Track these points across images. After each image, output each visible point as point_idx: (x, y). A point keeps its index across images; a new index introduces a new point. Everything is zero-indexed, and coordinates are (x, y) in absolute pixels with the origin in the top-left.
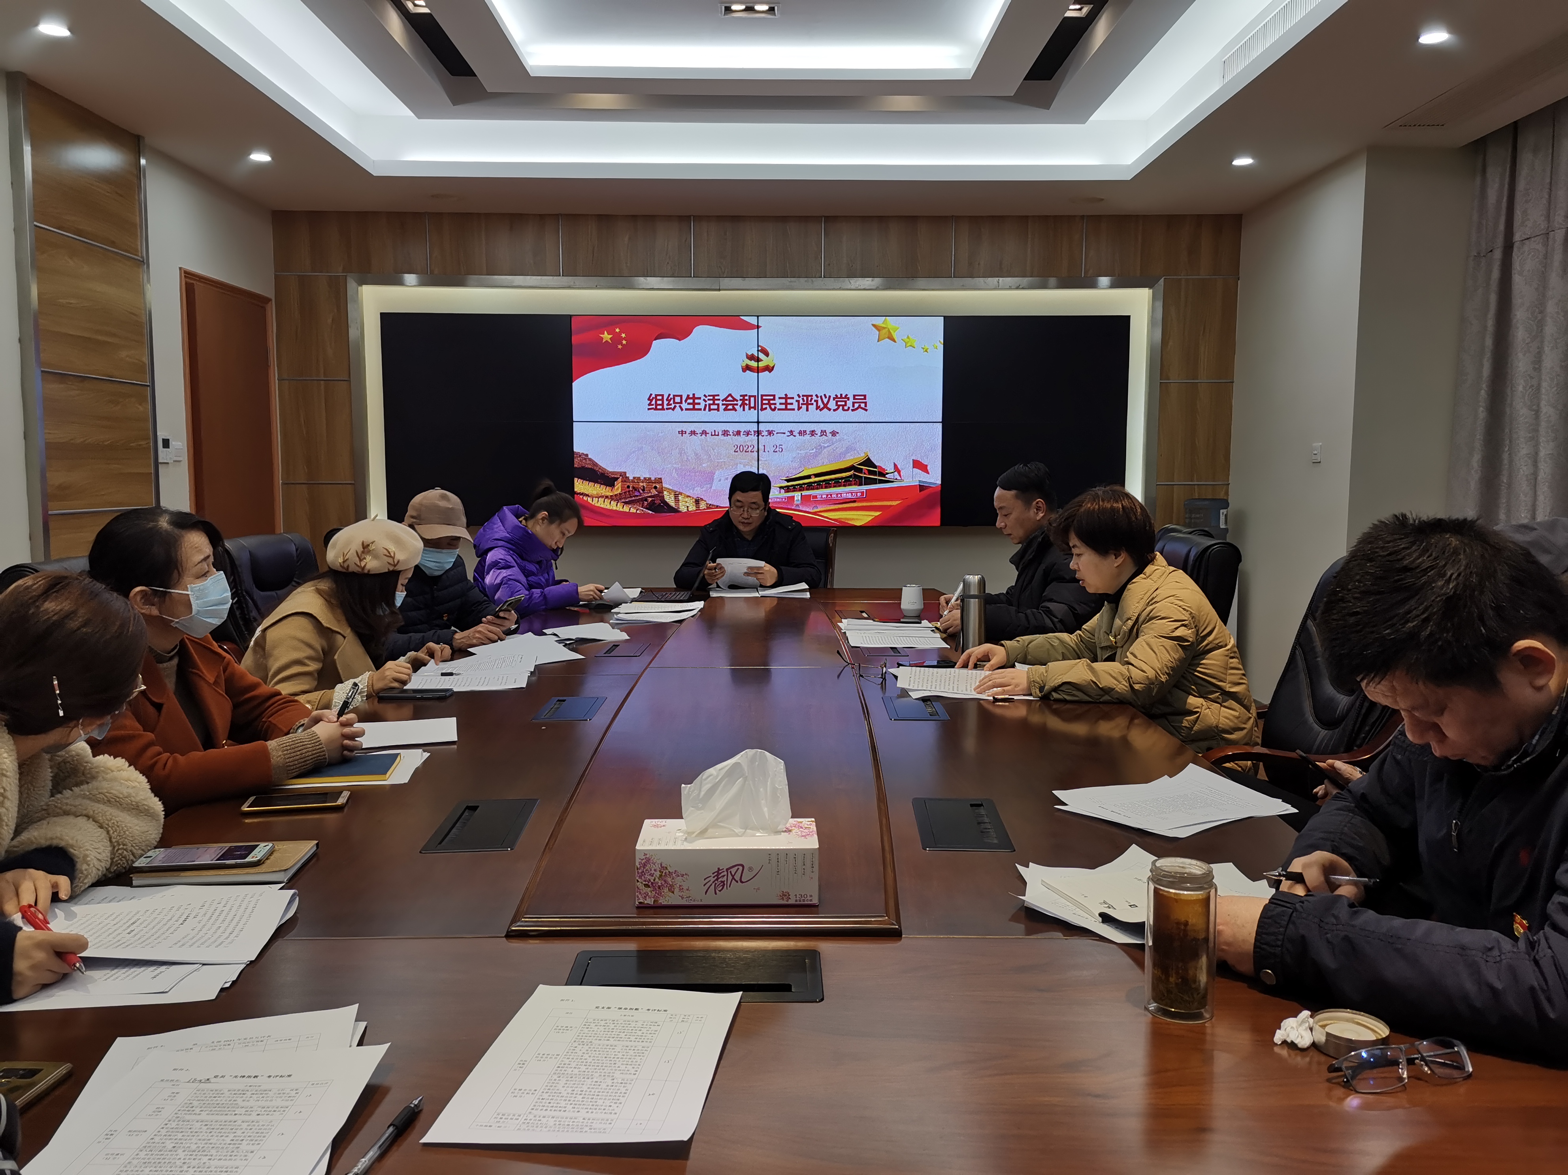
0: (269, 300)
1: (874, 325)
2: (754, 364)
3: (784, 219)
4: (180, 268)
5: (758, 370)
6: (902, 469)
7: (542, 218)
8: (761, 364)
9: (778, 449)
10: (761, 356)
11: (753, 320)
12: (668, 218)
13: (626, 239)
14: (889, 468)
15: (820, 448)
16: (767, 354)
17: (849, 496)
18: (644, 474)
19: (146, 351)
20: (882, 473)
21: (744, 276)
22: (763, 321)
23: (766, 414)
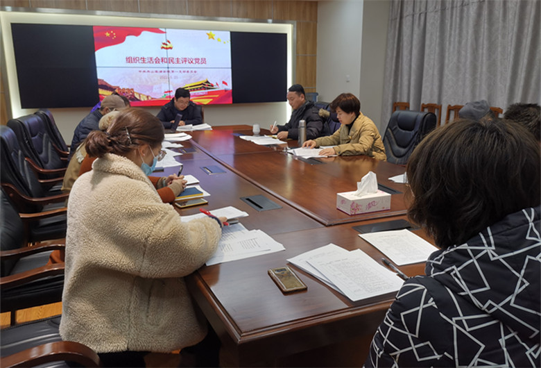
1: (207, 34)
2: (165, 46)
5: (167, 49)
6: (219, 84)
8: (168, 47)
10: (168, 43)
11: (163, 30)
14: (215, 84)
15: (191, 77)
16: (169, 42)
17: (202, 94)
18: (126, 87)
20: (212, 86)
21: (159, 13)
22: (167, 30)
23: (171, 65)
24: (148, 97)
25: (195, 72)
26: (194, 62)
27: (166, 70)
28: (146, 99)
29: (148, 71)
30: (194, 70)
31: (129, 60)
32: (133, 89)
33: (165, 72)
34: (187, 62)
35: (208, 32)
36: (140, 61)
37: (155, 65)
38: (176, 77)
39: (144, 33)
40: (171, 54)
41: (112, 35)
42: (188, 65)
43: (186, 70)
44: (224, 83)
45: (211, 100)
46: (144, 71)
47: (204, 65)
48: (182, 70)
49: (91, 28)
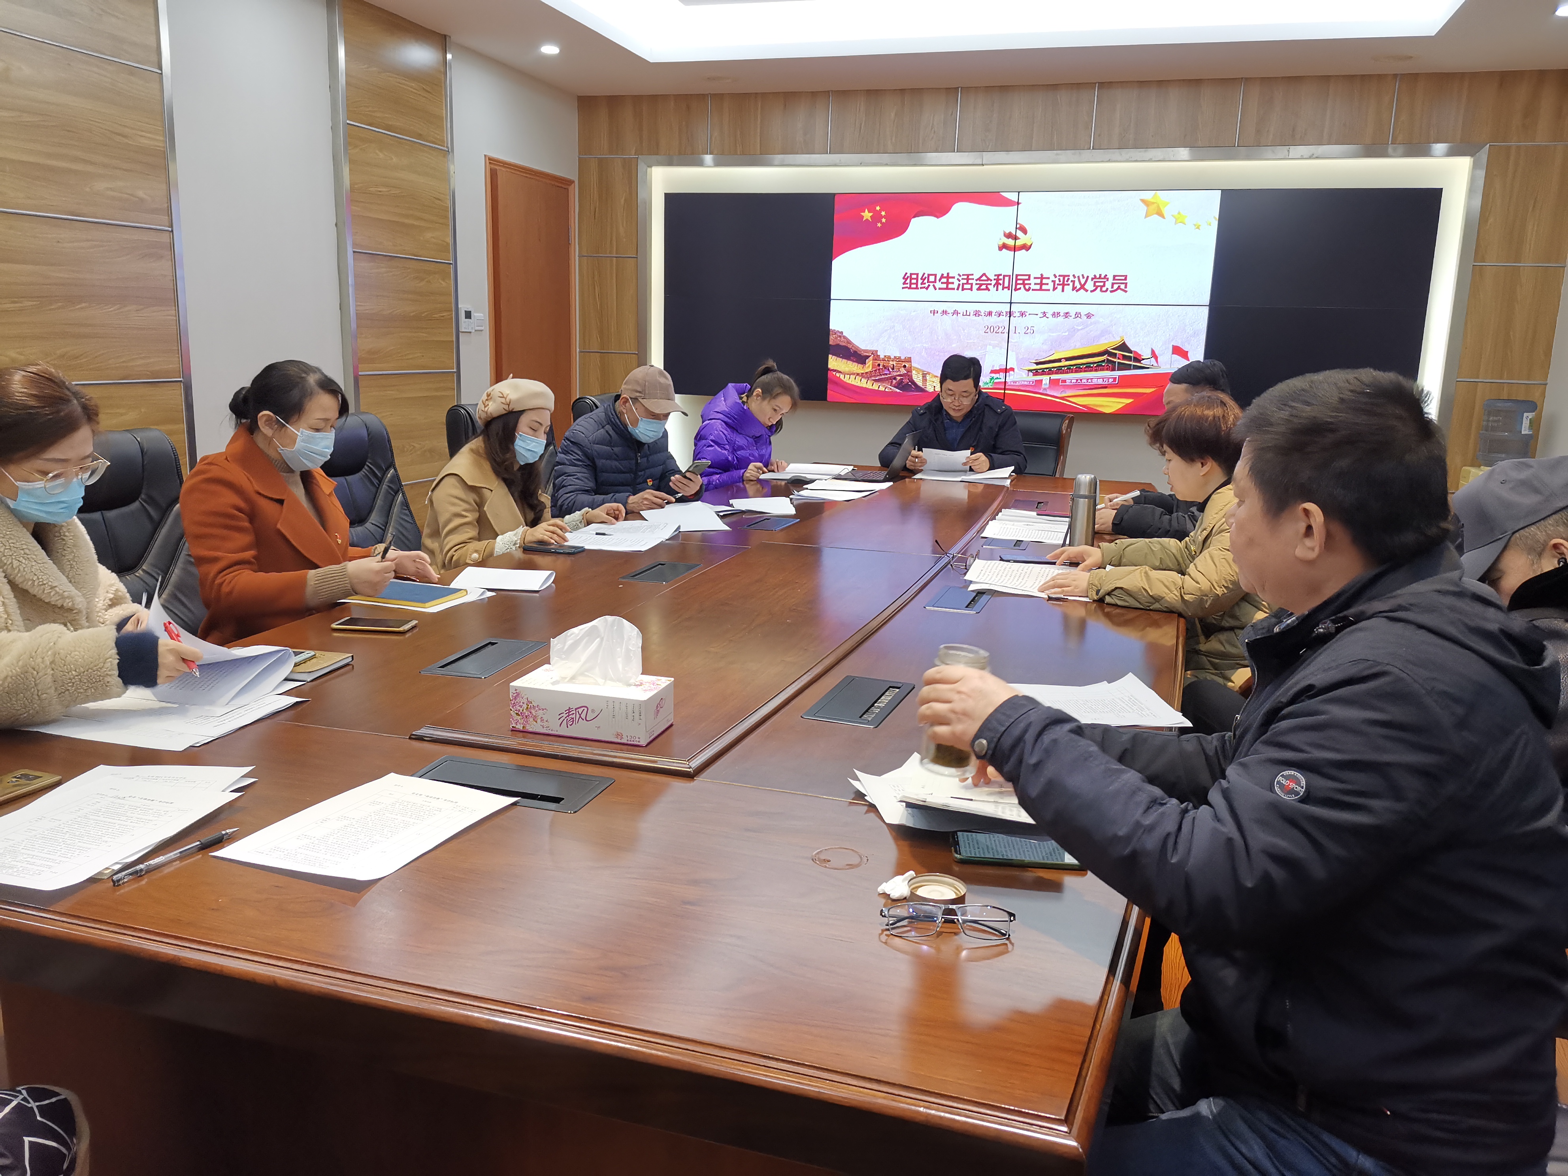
0: (571, 182)
1: (1143, 201)
2: (1010, 242)
3: (1054, 87)
4: (485, 156)
5: (1015, 249)
6: (1161, 355)
7: (814, 95)
8: (1019, 243)
9: (1029, 330)
10: (1019, 234)
11: (1013, 197)
12: (936, 90)
13: (893, 115)
14: (1145, 353)
15: (1073, 331)
16: (1024, 231)
17: (1100, 382)
18: (894, 352)
19: (451, 233)
20: (1138, 359)
21: (1008, 150)
22: (1024, 197)
23: (1020, 295)
29: (956, 313)
31: (911, 281)
33: (1000, 314)
34: (1068, 289)
35: (1148, 195)
37: (975, 295)
41: (877, 217)
42: (1069, 294)
43: (1063, 309)
44: (1177, 350)
45: (1129, 401)
46: (945, 312)
47: (1119, 296)
48: (1050, 309)
49: (830, 199)
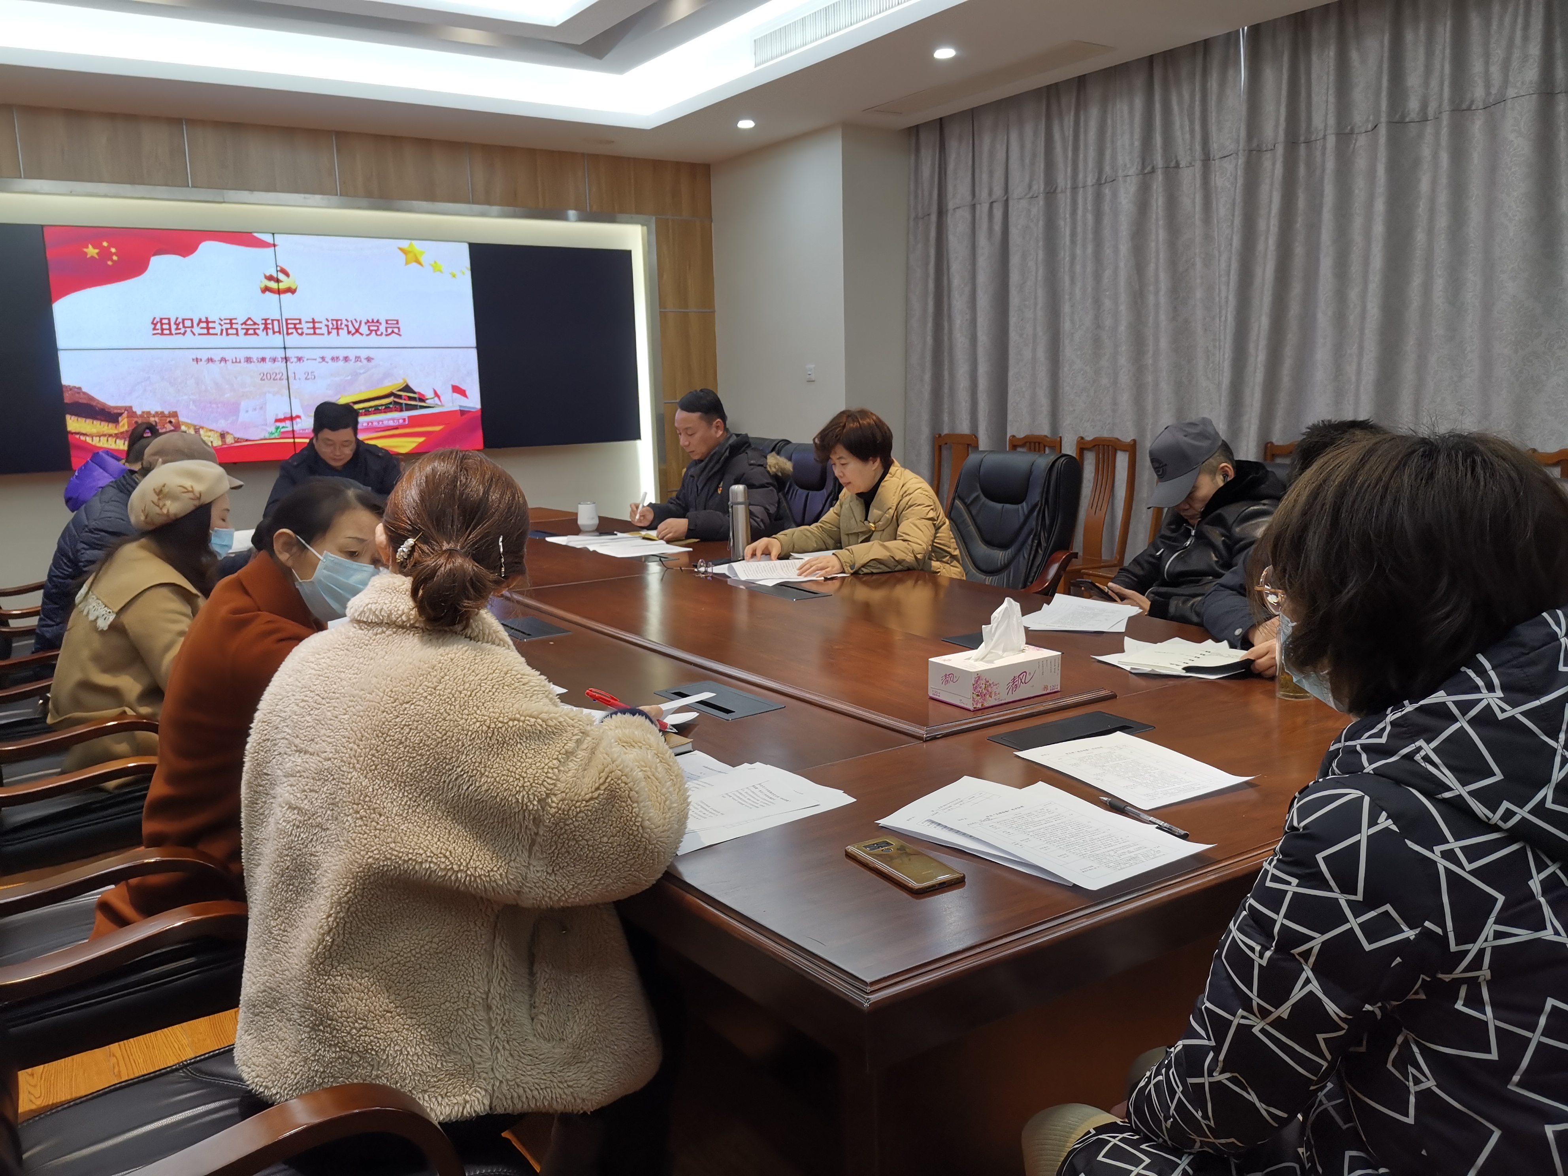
1: (400, 249)
2: (273, 285)
3: (290, 130)
5: (279, 292)
6: (443, 394)
8: (282, 286)
10: (281, 276)
11: (267, 238)
12: (155, 119)
13: (103, 139)
14: (429, 394)
15: (356, 375)
16: (287, 274)
17: (391, 423)
18: (154, 408)
20: (422, 399)
21: (251, 189)
22: (279, 239)
23: (293, 340)
24: (223, 436)
25: (369, 359)
26: (364, 329)
27: (280, 354)
28: (217, 443)
29: (223, 360)
30: (363, 354)
31: (161, 326)
32: (175, 414)
33: (274, 360)
34: (343, 332)
35: (404, 244)
36: (197, 330)
37: (242, 340)
38: (310, 376)
39: (207, 248)
40: (291, 307)
41: (105, 254)
42: (345, 338)
43: (342, 353)
44: (456, 389)
45: (421, 439)
46: (210, 360)
47: (394, 340)
48: (329, 354)
49: (39, 230)
